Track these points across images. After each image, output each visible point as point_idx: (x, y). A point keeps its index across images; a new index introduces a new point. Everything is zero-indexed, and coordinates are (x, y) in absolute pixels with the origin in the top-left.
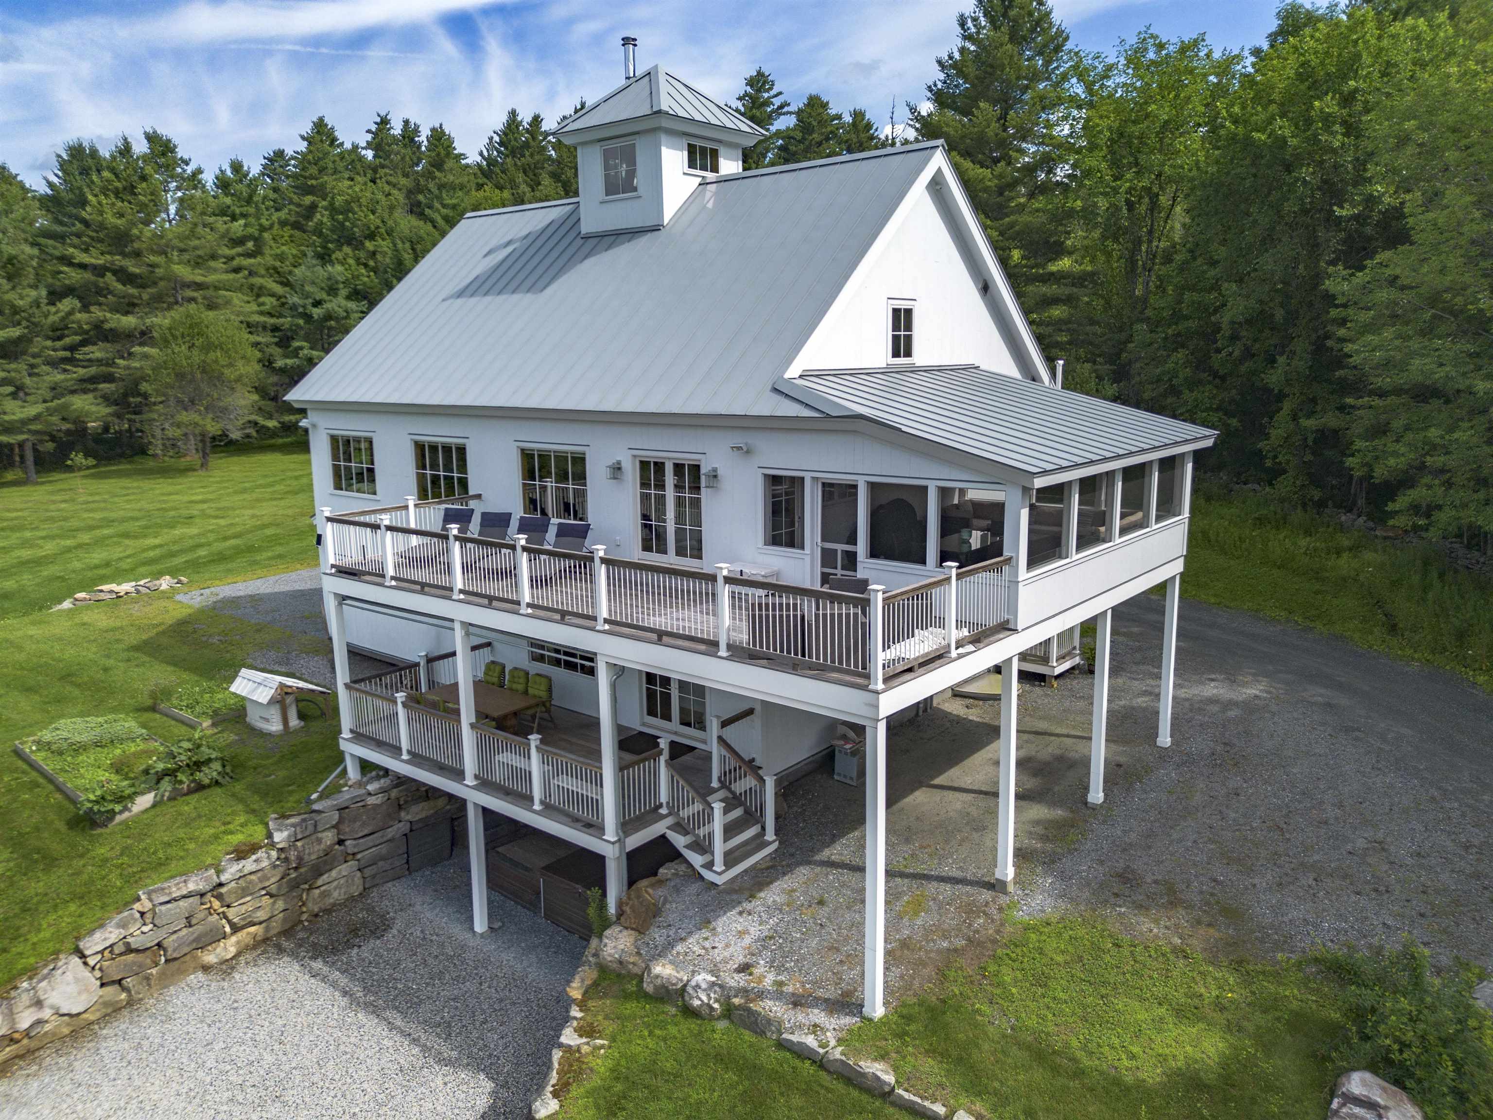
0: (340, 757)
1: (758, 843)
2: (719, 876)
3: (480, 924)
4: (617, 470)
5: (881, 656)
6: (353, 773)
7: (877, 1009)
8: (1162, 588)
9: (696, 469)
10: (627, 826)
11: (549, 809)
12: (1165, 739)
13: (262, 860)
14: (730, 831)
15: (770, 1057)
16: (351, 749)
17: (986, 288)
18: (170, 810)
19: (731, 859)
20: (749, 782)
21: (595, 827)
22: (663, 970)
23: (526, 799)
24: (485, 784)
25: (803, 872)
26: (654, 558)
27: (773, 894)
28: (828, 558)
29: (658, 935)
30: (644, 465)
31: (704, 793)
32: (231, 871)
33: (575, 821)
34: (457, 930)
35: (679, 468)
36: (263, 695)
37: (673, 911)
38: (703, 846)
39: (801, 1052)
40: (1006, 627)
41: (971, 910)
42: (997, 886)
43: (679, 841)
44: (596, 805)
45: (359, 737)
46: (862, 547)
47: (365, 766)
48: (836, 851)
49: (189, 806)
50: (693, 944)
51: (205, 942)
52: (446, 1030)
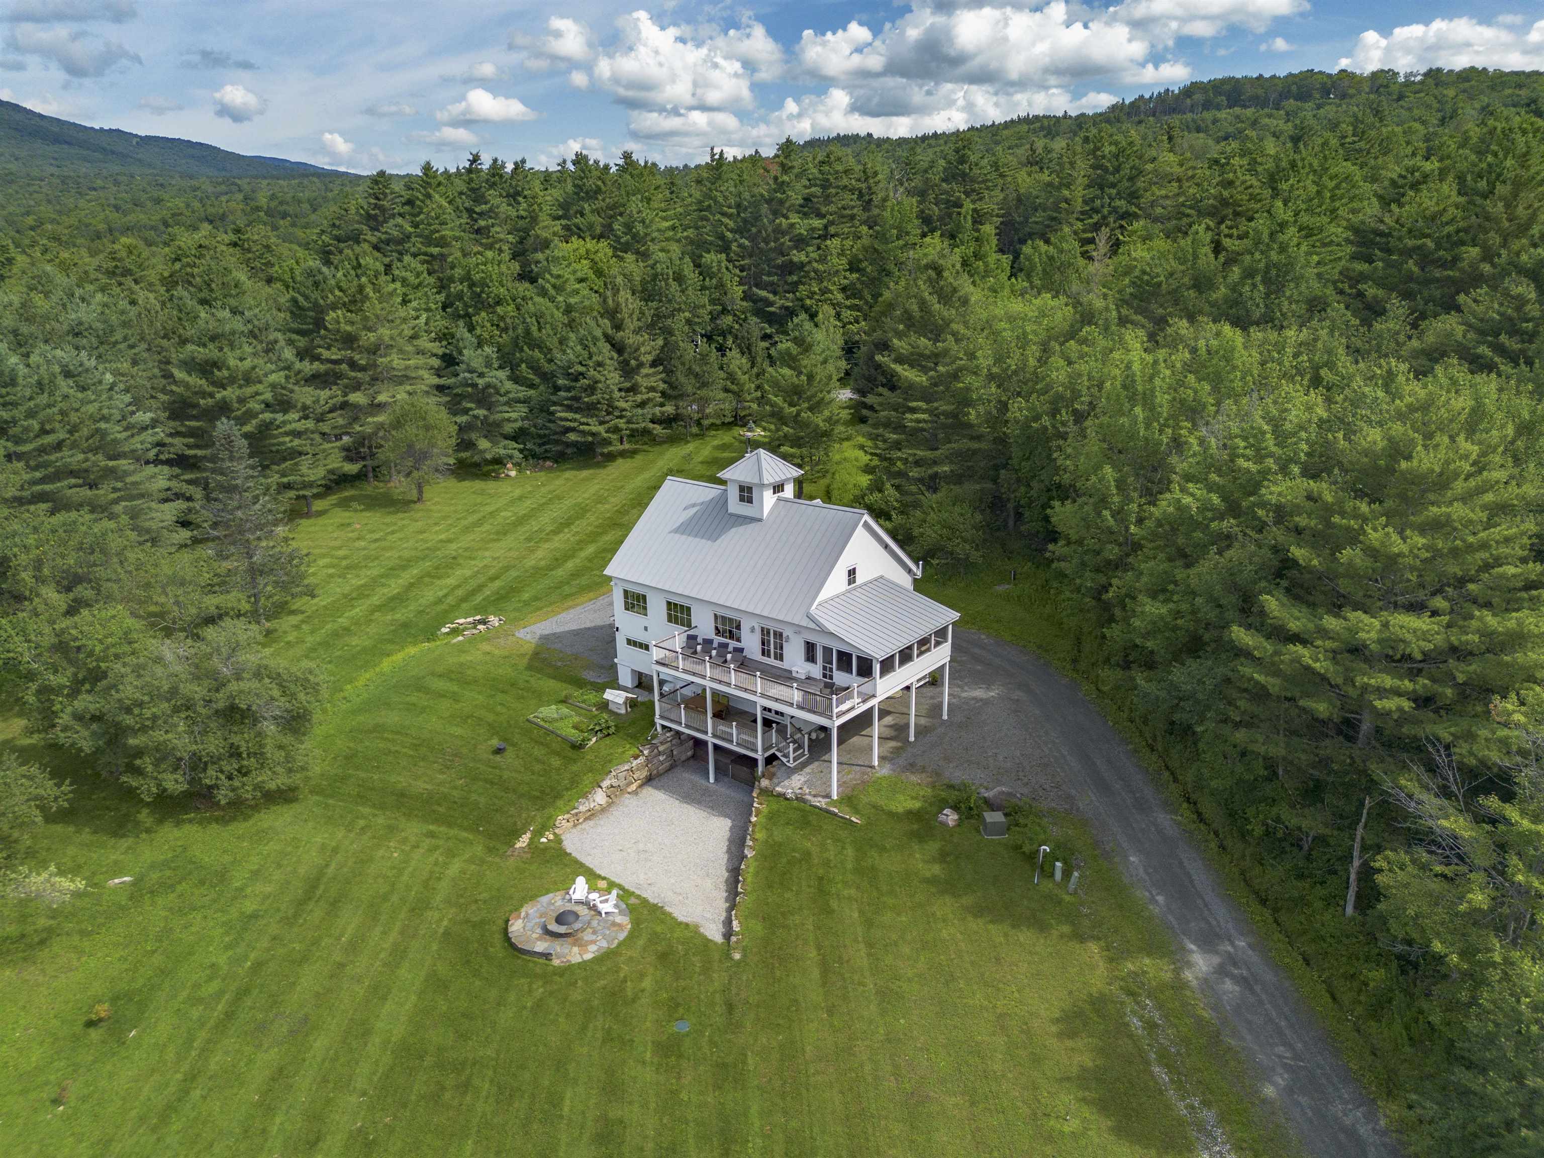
0: (653, 724)
1: (803, 755)
2: (791, 764)
3: (712, 780)
4: (753, 630)
5: (835, 711)
6: (659, 729)
7: (835, 797)
8: (943, 666)
9: (781, 635)
10: (765, 750)
11: (738, 744)
12: (945, 717)
13: (641, 760)
14: (795, 751)
15: (808, 808)
16: (659, 721)
17: (886, 547)
18: (602, 743)
19: (795, 760)
20: (798, 736)
21: (756, 751)
22: (778, 789)
23: (731, 742)
24: (715, 736)
25: (816, 764)
26: (765, 660)
27: (808, 770)
28: (825, 668)
29: (775, 781)
30: (762, 629)
31: (786, 739)
32: (635, 763)
33: (747, 748)
34: (703, 782)
35: (775, 633)
36: (621, 701)
37: (779, 774)
38: (786, 756)
39: (816, 807)
40: (874, 696)
41: (864, 773)
42: (872, 767)
43: (779, 754)
44: (755, 744)
45: (662, 717)
46: (834, 666)
47: (664, 727)
48: (826, 757)
49: (608, 741)
50: (786, 783)
51: (629, 784)
52: (712, 808)
